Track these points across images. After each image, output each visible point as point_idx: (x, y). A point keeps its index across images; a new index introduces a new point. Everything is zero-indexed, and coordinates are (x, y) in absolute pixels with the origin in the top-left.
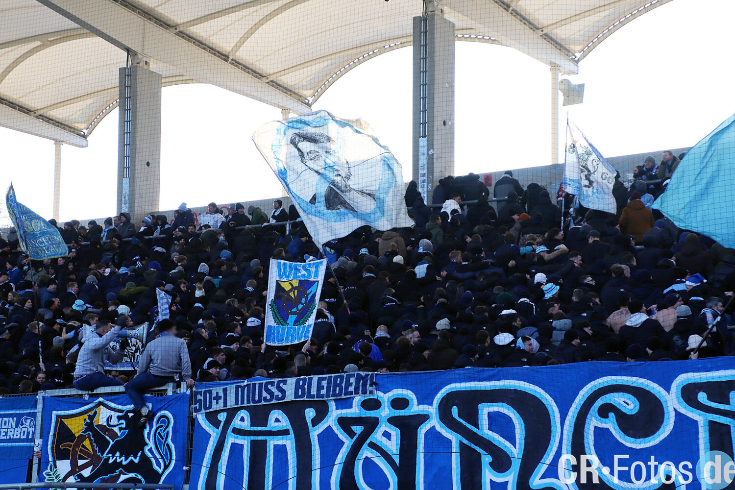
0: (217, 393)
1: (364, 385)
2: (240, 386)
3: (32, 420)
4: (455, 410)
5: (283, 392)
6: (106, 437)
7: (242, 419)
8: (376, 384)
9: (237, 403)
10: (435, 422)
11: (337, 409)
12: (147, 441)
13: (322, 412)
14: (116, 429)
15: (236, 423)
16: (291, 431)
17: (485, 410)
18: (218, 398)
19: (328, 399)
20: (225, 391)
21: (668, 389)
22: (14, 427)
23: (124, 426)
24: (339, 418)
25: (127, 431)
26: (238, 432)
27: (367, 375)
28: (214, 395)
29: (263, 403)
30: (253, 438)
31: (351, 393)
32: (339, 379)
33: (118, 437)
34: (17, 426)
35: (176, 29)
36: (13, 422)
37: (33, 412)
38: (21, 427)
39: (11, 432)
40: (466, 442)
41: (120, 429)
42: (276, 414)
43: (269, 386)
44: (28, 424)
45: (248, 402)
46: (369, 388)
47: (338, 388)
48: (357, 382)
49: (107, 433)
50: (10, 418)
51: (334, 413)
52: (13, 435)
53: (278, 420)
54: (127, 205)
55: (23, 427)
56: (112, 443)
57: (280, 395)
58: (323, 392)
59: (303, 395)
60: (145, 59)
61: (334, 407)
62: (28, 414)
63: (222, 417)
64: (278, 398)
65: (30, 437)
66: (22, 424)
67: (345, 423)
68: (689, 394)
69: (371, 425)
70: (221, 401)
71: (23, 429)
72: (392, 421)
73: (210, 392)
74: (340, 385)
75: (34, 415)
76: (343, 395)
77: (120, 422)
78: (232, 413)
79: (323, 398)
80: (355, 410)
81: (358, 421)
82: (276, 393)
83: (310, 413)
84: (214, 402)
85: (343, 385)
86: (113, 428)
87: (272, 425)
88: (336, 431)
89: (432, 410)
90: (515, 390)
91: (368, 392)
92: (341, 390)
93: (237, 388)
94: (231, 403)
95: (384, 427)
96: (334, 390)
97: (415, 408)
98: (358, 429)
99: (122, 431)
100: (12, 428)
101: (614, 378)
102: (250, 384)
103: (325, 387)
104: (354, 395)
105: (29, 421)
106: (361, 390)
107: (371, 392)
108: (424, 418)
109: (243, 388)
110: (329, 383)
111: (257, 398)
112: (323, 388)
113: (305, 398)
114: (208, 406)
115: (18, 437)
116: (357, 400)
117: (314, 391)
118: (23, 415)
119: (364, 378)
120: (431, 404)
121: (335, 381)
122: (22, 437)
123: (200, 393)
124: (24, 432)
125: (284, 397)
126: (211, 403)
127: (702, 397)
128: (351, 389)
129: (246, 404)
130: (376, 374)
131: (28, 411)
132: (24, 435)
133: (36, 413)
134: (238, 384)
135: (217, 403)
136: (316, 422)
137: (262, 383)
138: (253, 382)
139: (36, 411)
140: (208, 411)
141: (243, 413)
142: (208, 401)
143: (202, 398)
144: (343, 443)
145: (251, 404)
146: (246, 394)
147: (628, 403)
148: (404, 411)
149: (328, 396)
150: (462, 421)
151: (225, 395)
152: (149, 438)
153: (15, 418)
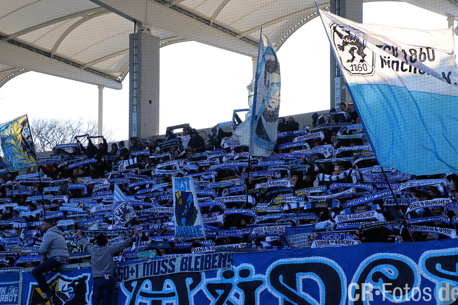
0: (132, 268)
1: (224, 261)
2: (147, 263)
3: (16, 289)
4: (281, 277)
5: (173, 266)
6: (61, 299)
7: (147, 286)
8: (232, 260)
9: (144, 275)
10: (267, 286)
11: (206, 278)
12: (87, 300)
13: (197, 280)
14: (67, 294)
15: (143, 288)
16: (176, 294)
17: (301, 277)
18: (132, 271)
19: (201, 271)
20: (137, 266)
21: (417, 262)
22: (4, 293)
23: (72, 291)
24: (208, 284)
25: (74, 294)
26: (144, 294)
27: (226, 254)
28: (130, 269)
29: (160, 274)
30: (153, 299)
31: (216, 267)
32: (208, 257)
33: (69, 299)
34: (6, 293)
35: (170, 4)
36: (4, 290)
37: (17, 283)
38: (9, 293)
39: (2, 297)
40: (287, 299)
41: (70, 293)
42: (168, 282)
43: (165, 263)
44: (13, 291)
45: (151, 274)
46: (227, 263)
47: (208, 264)
48: (220, 260)
49: (61, 296)
50: (3, 288)
51: (205, 281)
52: (4, 299)
53: (169, 286)
54: (136, 132)
55: (10, 294)
56: (64, 303)
57: (171, 269)
58: (199, 266)
59: (186, 269)
60: (147, 27)
61: (205, 277)
62: (14, 285)
63: (134, 284)
64: (170, 271)
65: (15, 300)
66: (10, 292)
67: (211, 287)
68: (430, 264)
69: (227, 288)
70: (135, 274)
71: (11, 295)
72: (240, 285)
73: (128, 267)
74: (209, 262)
75: (17, 285)
76: (211, 269)
77: (69, 288)
78: (140, 282)
79: (199, 270)
80: (218, 279)
81: (220, 286)
82: (169, 267)
83: (189, 281)
84: (130, 274)
85: (211, 261)
86: (64, 293)
87: (165, 290)
88: (206, 293)
89: (265, 277)
90: (320, 263)
91: (227, 266)
92: (210, 265)
93: (144, 264)
94: (140, 275)
95: (235, 290)
96: (206, 265)
97: (254, 277)
98: (220, 292)
99: (71, 295)
100: (3, 294)
101: (381, 254)
102: (152, 262)
103: (200, 263)
104: (217, 269)
105: (14, 289)
106: (222, 264)
107: (229, 266)
108: (259, 283)
109: (148, 264)
110: (202, 260)
111: (156, 272)
112: (198, 263)
113: (187, 271)
114: (126, 277)
115: (7, 301)
116: (220, 271)
117: (193, 266)
118: (11, 285)
119: (225, 257)
120: (264, 274)
121: (206, 259)
122: (10, 301)
123: (122, 268)
124: (11, 297)
125: (173, 270)
126: (128, 275)
127: (438, 267)
128: (216, 264)
129: (150, 276)
130: (232, 254)
131: (14, 283)
132: (11, 299)
133: (18, 284)
134: (145, 262)
135: (132, 275)
136: (192, 287)
137: (160, 261)
138: (154, 260)
139: (19, 282)
140: (126, 281)
141: (148, 282)
142: (126, 273)
143: (123, 272)
144: (210, 301)
145: (153, 275)
146: (150, 269)
147: (391, 272)
148: (247, 278)
149: (202, 269)
150: (285, 285)
151: (137, 269)
152: (88, 299)
153: (5, 288)
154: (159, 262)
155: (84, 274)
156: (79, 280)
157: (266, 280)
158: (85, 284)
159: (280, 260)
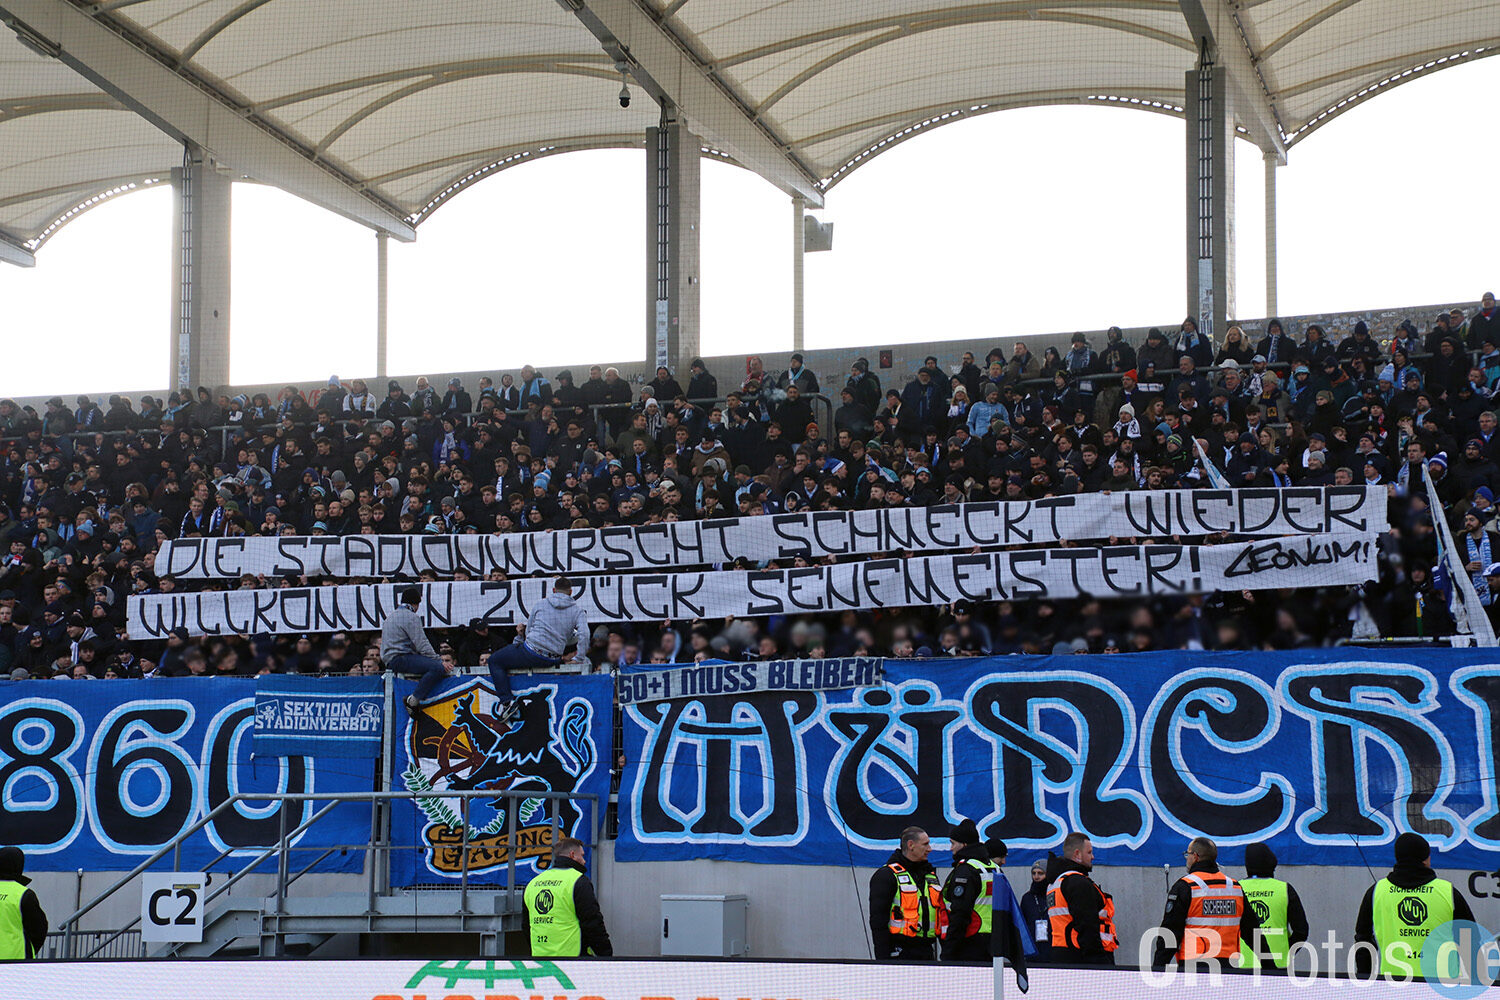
0: (655, 679)
1: (869, 674)
2: (689, 671)
3: (377, 707)
4: (995, 707)
5: (752, 679)
6: (491, 730)
7: (694, 713)
8: (885, 673)
9: (684, 691)
10: (967, 720)
11: (828, 702)
12: (552, 733)
13: (807, 706)
15: (685, 716)
16: (764, 730)
17: (1035, 706)
18: (655, 685)
19: (817, 690)
20: (666, 676)
21: (1273, 685)
22: (348, 715)
24: (832, 714)
25: (523, 722)
26: (688, 728)
27: (871, 662)
28: (650, 681)
29: (723, 693)
30: (711, 737)
31: (851, 683)
32: (833, 665)
33: (509, 730)
34: (353, 715)
36: (347, 708)
37: (377, 697)
38: (359, 715)
39: (346, 722)
40: (1010, 744)
42: (742, 708)
43: (732, 672)
44: (370, 712)
45: (702, 691)
46: (875, 677)
47: (831, 677)
48: (859, 670)
49: (492, 725)
50: (344, 704)
51: (825, 707)
52: (346, 726)
53: (745, 714)
55: (363, 716)
56: (500, 737)
57: (748, 683)
58: (811, 682)
59: (781, 684)
61: (825, 700)
62: (370, 700)
63: (664, 709)
64: (744, 688)
65: (375, 729)
66: (361, 712)
67: (841, 721)
68: (1299, 690)
69: (878, 723)
70: (661, 690)
71: (363, 719)
72: (906, 718)
73: (644, 678)
74: (834, 673)
75: (380, 702)
76: (838, 686)
78: (678, 705)
79: (811, 688)
80: (856, 704)
81: (860, 718)
82: (742, 679)
83: (790, 708)
84: (650, 690)
85: (840, 672)
87: (737, 721)
88: (829, 731)
89: (964, 706)
91: (873, 683)
92: (836, 679)
93: (684, 673)
94: (676, 691)
95: (895, 726)
96: (826, 680)
97: (938, 703)
98: (861, 729)
99: (515, 723)
100: (346, 716)
101: (1204, 669)
102: (703, 668)
103: (813, 675)
104: (854, 686)
105: (371, 708)
106: (863, 679)
107: (878, 683)
108: (952, 716)
109: (693, 674)
110: (818, 671)
111: (714, 687)
113: (784, 688)
114: (641, 695)
115: (358, 729)
116: (859, 692)
117: (796, 680)
118: (362, 699)
119: (868, 665)
120: (961, 698)
121: (828, 667)
122: (362, 729)
123: (629, 678)
124: (365, 722)
125: (753, 686)
126: (645, 691)
127: (1316, 693)
128: (851, 678)
129: (698, 693)
130: (884, 660)
131: (370, 696)
132: (364, 726)
133: (383, 698)
134: (685, 668)
135: (655, 692)
136: (800, 718)
137: (721, 668)
138: (708, 666)
139: (383, 696)
140: (642, 701)
141: (696, 706)
142: (640, 688)
143: (631, 684)
144: (838, 746)
145: (707, 694)
146: (698, 681)
147: (1225, 702)
148: (924, 706)
149: (817, 686)
150: (1005, 720)
151: (667, 682)
152: (556, 731)
153: (350, 704)
154: (719, 670)
155: (542, 686)
156: (532, 696)
157: (966, 711)
158: (547, 704)
159: (991, 676)
